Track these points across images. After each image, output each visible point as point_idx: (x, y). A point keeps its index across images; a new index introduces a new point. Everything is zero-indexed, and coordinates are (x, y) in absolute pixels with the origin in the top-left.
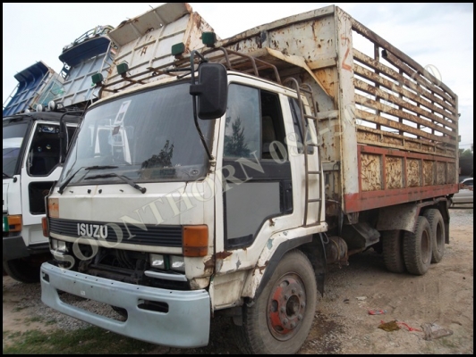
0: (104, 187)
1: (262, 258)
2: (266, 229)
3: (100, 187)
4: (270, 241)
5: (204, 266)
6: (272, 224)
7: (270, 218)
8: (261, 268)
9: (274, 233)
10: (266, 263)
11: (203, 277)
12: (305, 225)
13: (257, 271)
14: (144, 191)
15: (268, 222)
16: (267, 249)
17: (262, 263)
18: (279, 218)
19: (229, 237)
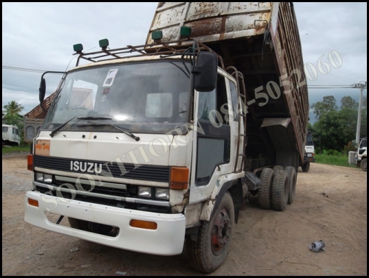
0: (99, 134)
1: (214, 193)
2: (216, 173)
3: (94, 134)
4: (218, 181)
5: (183, 197)
6: (219, 169)
7: (218, 165)
8: (213, 200)
9: (220, 176)
10: (216, 197)
11: (181, 205)
12: (235, 172)
13: (211, 202)
14: (138, 139)
15: (217, 168)
16: (216, 187)
17: (213, 197)
18: (223, 165)
19: (198, 177)
